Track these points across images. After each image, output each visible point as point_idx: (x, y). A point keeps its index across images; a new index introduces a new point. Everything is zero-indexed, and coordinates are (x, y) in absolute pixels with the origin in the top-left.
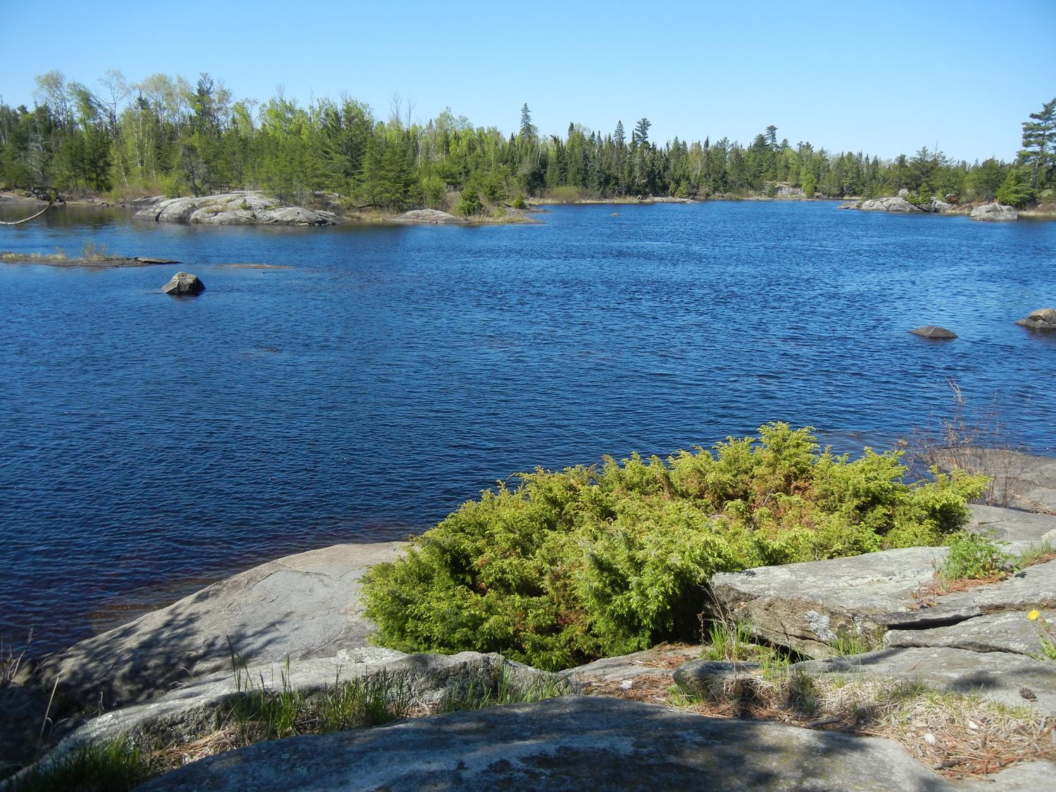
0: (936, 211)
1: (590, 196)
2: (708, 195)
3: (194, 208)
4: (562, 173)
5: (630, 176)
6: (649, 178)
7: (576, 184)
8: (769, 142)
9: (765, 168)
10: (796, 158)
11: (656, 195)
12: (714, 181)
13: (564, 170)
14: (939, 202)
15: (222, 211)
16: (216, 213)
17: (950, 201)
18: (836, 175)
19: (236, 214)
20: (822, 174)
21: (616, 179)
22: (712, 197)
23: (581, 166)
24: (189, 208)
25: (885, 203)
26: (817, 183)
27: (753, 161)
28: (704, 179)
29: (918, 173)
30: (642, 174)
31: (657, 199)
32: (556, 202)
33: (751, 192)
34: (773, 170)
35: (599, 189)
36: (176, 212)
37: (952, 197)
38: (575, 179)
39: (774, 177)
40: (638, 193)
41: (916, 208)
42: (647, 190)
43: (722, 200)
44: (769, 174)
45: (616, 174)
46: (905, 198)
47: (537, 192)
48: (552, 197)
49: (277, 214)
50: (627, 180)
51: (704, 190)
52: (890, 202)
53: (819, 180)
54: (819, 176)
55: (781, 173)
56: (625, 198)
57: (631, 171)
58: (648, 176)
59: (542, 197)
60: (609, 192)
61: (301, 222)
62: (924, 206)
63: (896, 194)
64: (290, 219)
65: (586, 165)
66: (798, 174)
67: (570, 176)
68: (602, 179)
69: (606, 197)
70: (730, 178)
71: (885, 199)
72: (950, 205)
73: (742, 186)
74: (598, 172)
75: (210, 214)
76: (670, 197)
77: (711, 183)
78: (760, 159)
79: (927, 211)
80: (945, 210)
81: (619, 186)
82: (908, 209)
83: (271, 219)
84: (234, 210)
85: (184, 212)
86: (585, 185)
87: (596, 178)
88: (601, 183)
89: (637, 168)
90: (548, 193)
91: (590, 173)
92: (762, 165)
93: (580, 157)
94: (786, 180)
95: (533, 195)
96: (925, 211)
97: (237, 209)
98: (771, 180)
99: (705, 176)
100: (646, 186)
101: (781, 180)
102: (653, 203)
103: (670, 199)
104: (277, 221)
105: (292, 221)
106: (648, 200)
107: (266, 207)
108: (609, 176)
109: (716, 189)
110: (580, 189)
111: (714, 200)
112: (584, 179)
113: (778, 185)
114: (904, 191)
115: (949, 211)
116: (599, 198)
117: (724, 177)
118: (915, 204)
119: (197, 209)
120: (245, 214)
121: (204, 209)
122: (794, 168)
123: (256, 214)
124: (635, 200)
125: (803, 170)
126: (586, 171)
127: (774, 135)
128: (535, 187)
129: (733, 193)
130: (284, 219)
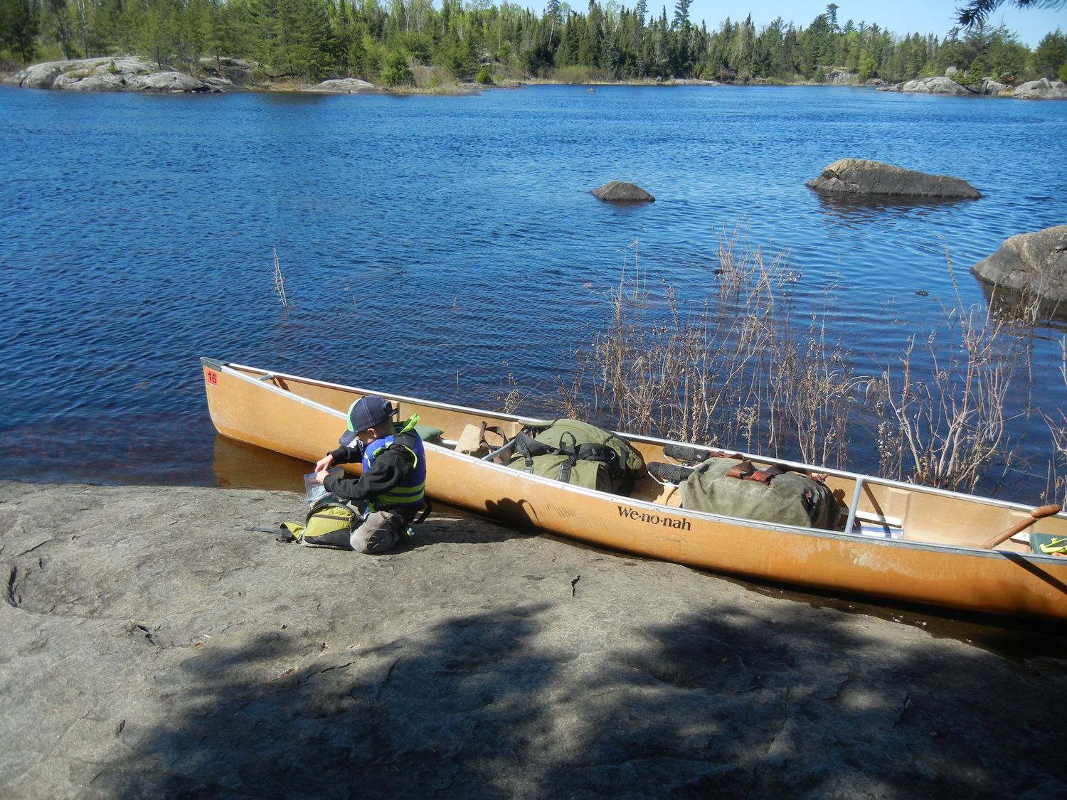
0: (987, 92)
1: (603, 78)
2: (747, 79)
3: (58, 72)
4: (573, 51)
5: (649, 54)
6: (670, 58)
7: (587, 64)
8: (829, 22)
9: (821, 51)
10: (857, 40)
11: (678, 76)
12: (755, 63)
13: (575, 48)
14: (992, 82)
15: (87, 76)
16: (80, 78)
17: (1006, 81)
18: (899, 59)
19: (102, 79)
20: (884, 58)
21: (633, 57)
22: (752, 81)
23: (593, 42)
24: (52, 73)
25: (929, 84)
26: (878, 68)
27: (810, 43)
28: (744, 62)
29: (973, 49)
30: (663, 53)
31: (679, 81)
32: (561, 83)
33: (796, 76)
34: (831, 54)
35: (612, 70)
36: (39, 77)
37: (1007, 76)
38: (586, 57)
39: (831, 62)
40: (657, 74)
41: (964, 89)
42: (668, 71)
43: (762, 85)
44: (826, 59)
45: (632, 53)
46: (952, 78)
47: (541, 71)
48: (557, 78)
49: (148, 80)
50: (645, 60)
51: (743, 73)
52: (935, 82)
53: (880, 64)
54: (881, 60)
55: (839, 57)
56: (641, 79)
57: (651, 50)
58: (670, 54)
59: (545, 77)
60: (624, 71)
61: (175, 89)
62: (973, 87)
63: (943, 74)
64: (163, 85)
65: (599, 42)
66: (857, 58)
67: (581, 54)
68: (616, 59)
69: (620, 78)
70: (774, 61)
71: (929, 79)
72: (1004, 86)
73: (787, 69)
74: (612, 49)
75: (73, 80)
76: (695, 80)
77: (753, 66)
78: (817, 41)
79: (976, 93)
80: (998, 91)
81: (635, 66)
82: (955, 91)
83: (143, 85)
84: (100, 74)
85: (47, 77)
86: (598, 65)
87: (609, 56)
88: (614, 63)
89: (657, 46)
90: (553, 73)
91: (603, 51)
92: (818, 48)
93: (593, 32)
94: (843, 65)
95: (536, 75)
96: (974, 92)
97: (105, 74)
98: (827, 65)
99: (746, 58)
100: (668, 67)
101: (839, 65)
102: (674, 86)
103: (695, 81)
104: (149, 88)
105: (166, 88)
106: (668, 82)
107: (140, 72)
108: (625, 54)
109: (757, 73)
110: (591, 69)
111: (754, 85)
112: (596, 58)
113: (835, 70)
114: (952, 70)
115: (1002, 93)
116: (613, 80)
117: (766, 59)
118: (963, 85)
119: (62, 73)
120: (112, 79)
121: (68, 73)
122: (853, 51)
123: (126, 79)
124: (654, 82)
125: (863, 53)
126: (599, 49)
127: (834, 15)
128: (539, 66)
129: (777, 77)
130: (157, 85)
